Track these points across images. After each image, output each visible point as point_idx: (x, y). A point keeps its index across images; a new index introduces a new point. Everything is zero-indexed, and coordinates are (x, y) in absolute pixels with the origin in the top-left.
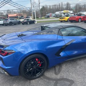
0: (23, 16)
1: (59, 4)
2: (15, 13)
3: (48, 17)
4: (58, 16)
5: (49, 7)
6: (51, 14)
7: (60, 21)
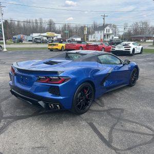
1: (36, 20)
4: (39, 41)
6: (22, 35)
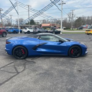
0: (56, 26)
2: (49, 23)
3: (81, 29)
5: (87, 18)
7: (86, 33)
